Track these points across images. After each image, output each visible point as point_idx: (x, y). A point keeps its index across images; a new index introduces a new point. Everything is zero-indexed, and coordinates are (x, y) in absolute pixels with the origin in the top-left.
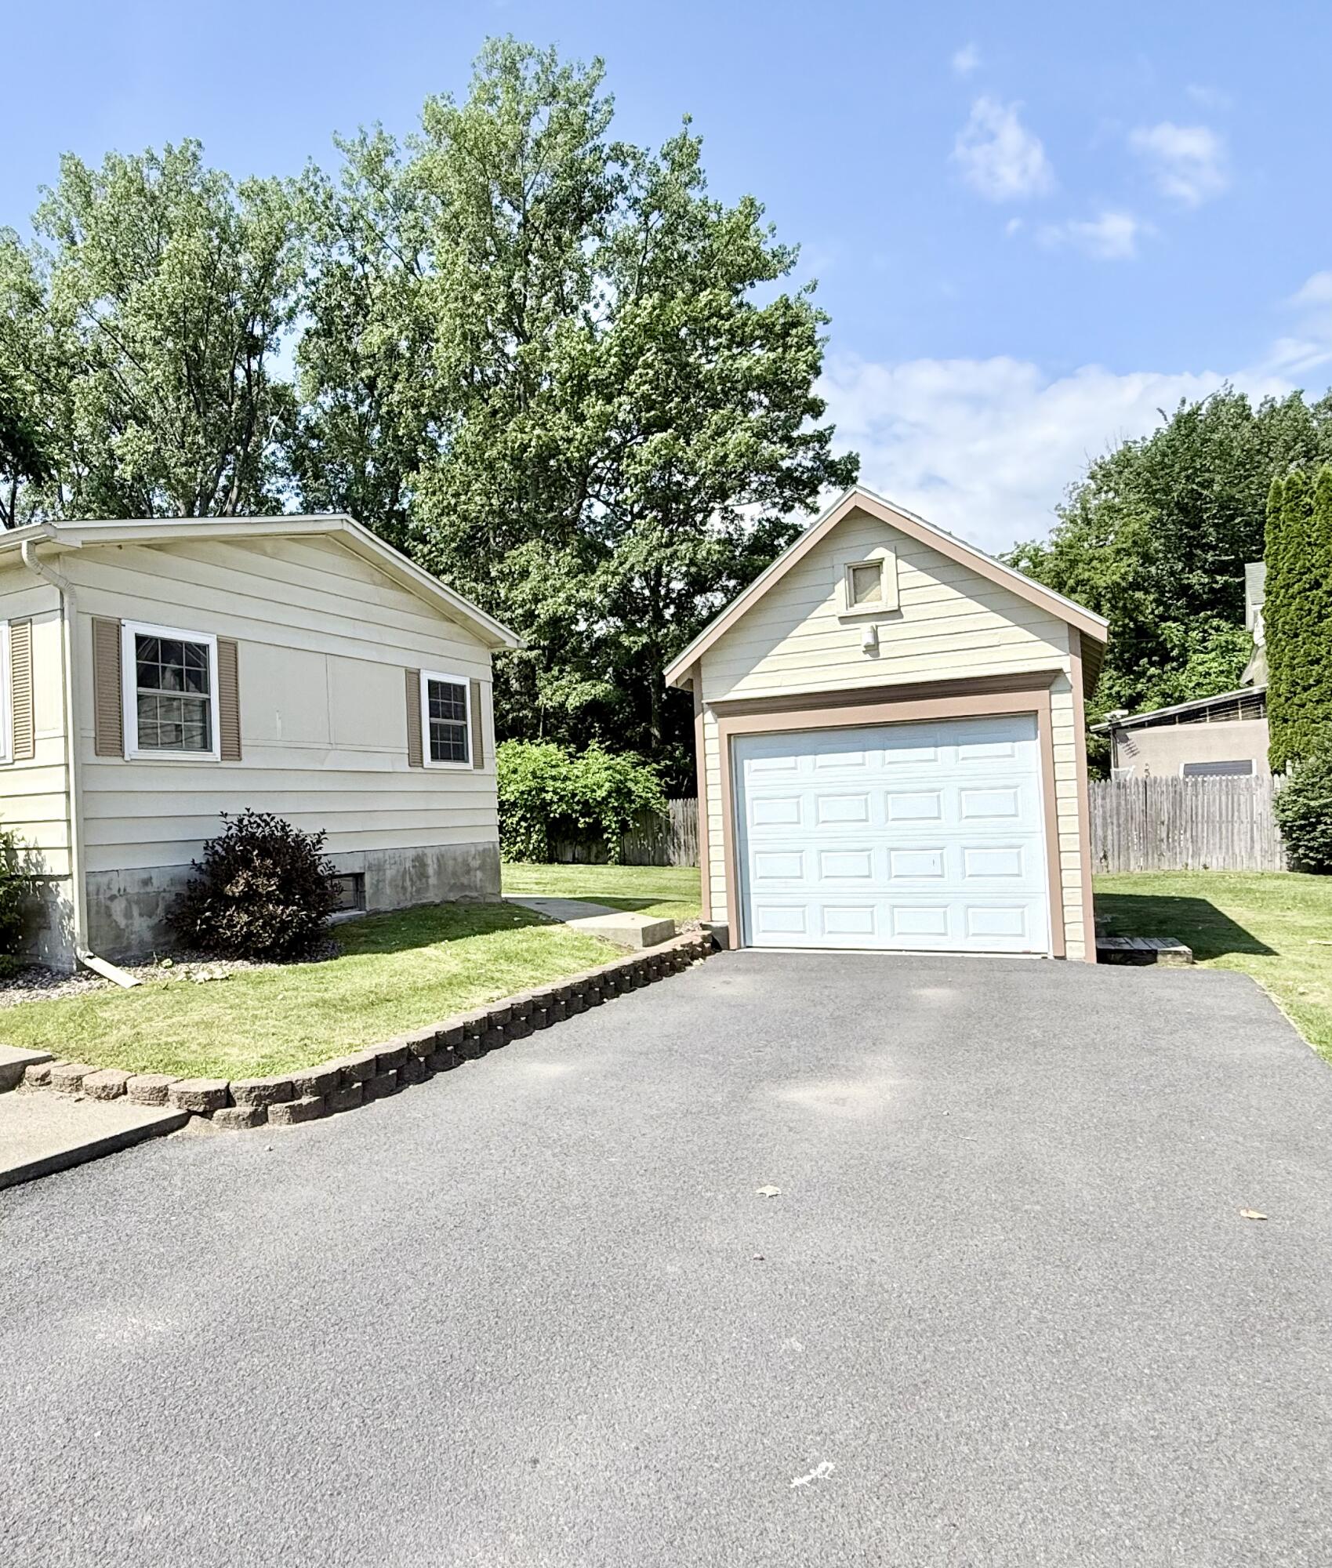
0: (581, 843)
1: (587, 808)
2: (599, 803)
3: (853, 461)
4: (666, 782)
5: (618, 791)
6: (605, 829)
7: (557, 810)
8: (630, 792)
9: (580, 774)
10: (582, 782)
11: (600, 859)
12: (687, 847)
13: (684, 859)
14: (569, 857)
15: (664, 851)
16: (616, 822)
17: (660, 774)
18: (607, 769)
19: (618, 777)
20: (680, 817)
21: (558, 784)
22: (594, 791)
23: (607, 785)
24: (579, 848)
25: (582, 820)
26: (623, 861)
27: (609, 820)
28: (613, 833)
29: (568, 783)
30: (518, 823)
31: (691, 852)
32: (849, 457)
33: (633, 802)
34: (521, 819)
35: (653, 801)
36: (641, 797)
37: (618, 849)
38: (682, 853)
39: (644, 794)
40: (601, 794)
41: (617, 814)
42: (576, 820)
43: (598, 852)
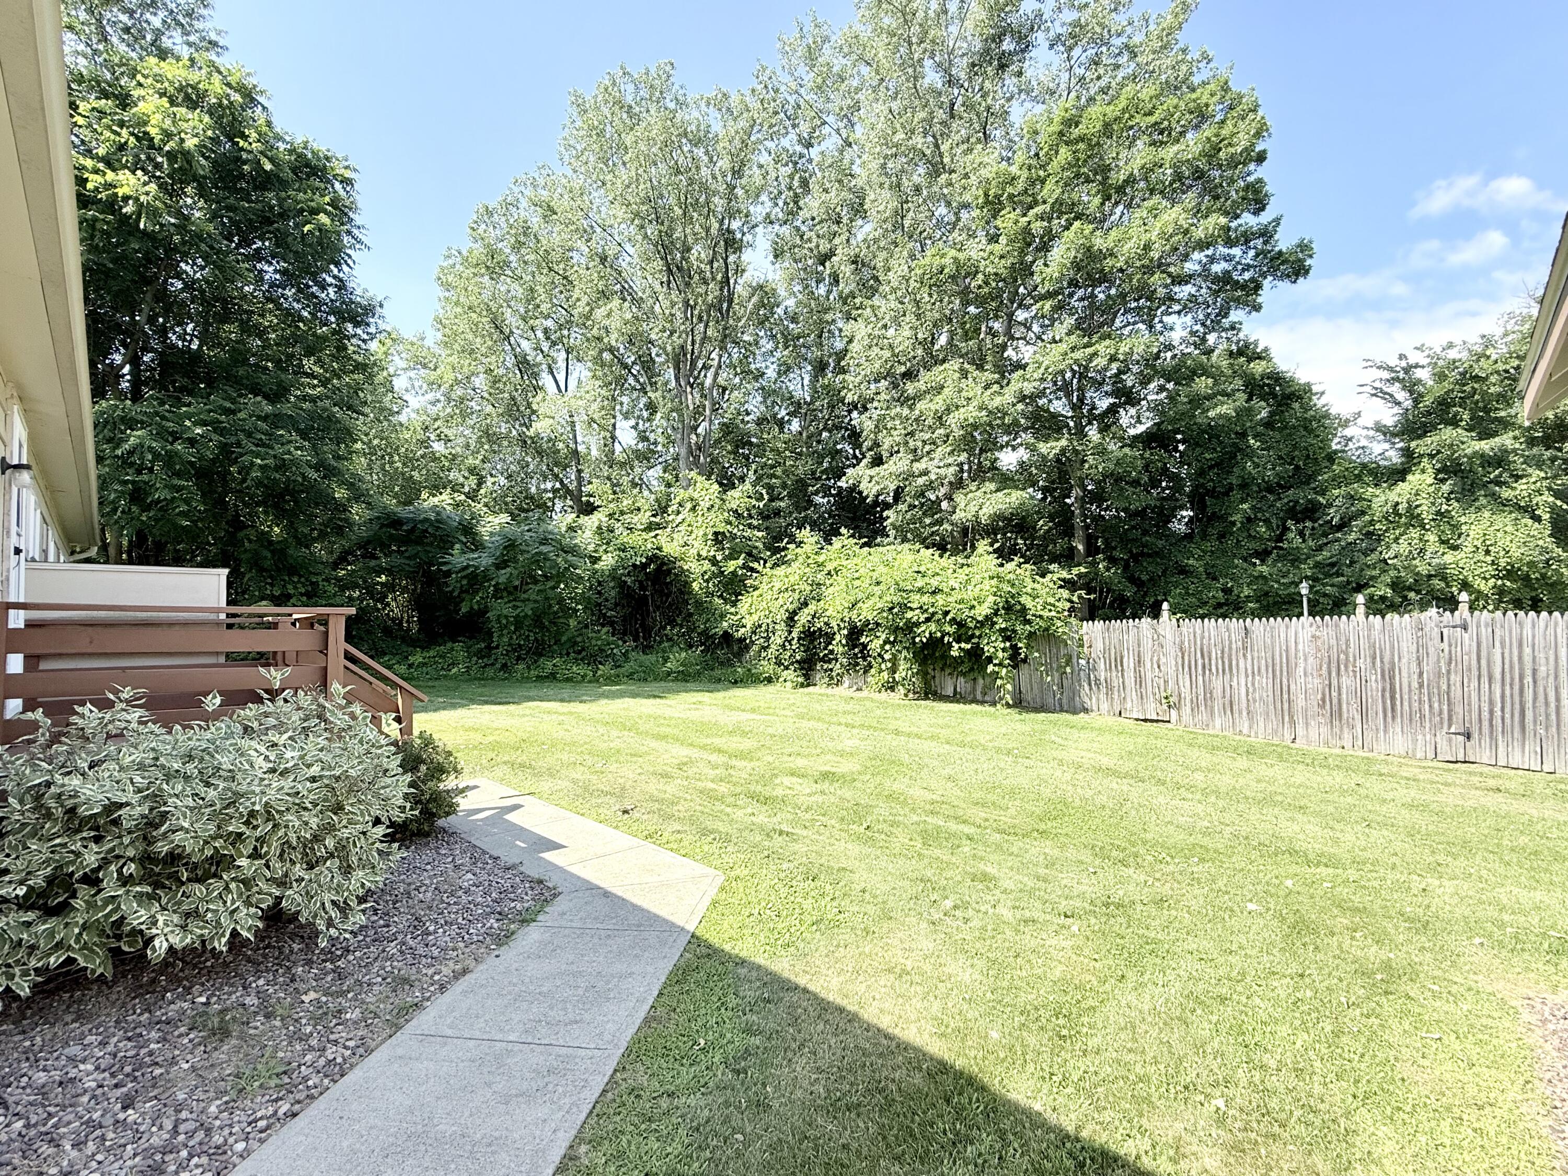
0: (964, 674)
1: (963, 630)
2: (982, 624)
3: (1304, 247)
4: (1080, 597)
5: (1008, 608)
6: (990, 660)
7: (925, 632)
8: (1024, 610)
9: (957, 586)
10: (956, 596)
11: (987, 698)
12: (1110, 688)
13: (1105, 706)
14: (949, 691)
15: (1074, 693)
16: (1004, 650)
17: (1069, 584)
18: (992, 578)
19: (1007, 588)
20: (1099, 646)
21: (925, 599)
22: (972, 607)
23: (991, 599)
24: (961, 680)
25: (956, 646)
26: (1020, 703)
27: (994, 646)
28: (1000, 665)
29: (938, 597)
30: (882, 647)
31: (1116, 696)
32: (1299, 246)
33: (1029, 622)
34: (885, 642)
35: (1059, 623)
36: (1041, 617)
37: (1009, 687)
38: (1102, 696)
39: (1046, 614)
40: (982, 611)
41: (1007, 639)
42: (950, 645)
43: (985, 686)
